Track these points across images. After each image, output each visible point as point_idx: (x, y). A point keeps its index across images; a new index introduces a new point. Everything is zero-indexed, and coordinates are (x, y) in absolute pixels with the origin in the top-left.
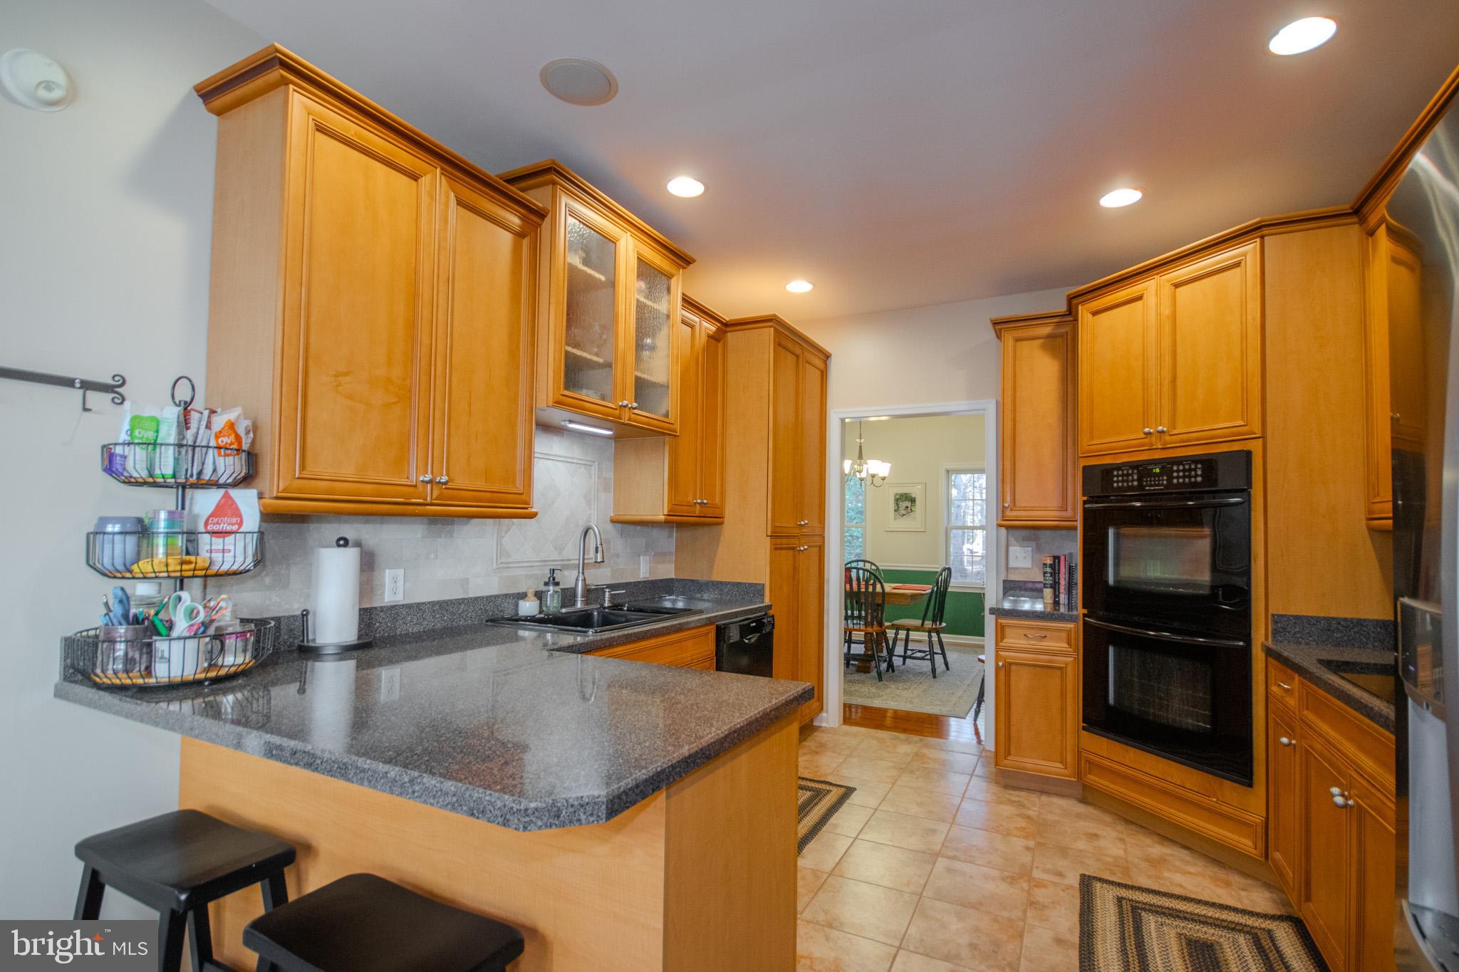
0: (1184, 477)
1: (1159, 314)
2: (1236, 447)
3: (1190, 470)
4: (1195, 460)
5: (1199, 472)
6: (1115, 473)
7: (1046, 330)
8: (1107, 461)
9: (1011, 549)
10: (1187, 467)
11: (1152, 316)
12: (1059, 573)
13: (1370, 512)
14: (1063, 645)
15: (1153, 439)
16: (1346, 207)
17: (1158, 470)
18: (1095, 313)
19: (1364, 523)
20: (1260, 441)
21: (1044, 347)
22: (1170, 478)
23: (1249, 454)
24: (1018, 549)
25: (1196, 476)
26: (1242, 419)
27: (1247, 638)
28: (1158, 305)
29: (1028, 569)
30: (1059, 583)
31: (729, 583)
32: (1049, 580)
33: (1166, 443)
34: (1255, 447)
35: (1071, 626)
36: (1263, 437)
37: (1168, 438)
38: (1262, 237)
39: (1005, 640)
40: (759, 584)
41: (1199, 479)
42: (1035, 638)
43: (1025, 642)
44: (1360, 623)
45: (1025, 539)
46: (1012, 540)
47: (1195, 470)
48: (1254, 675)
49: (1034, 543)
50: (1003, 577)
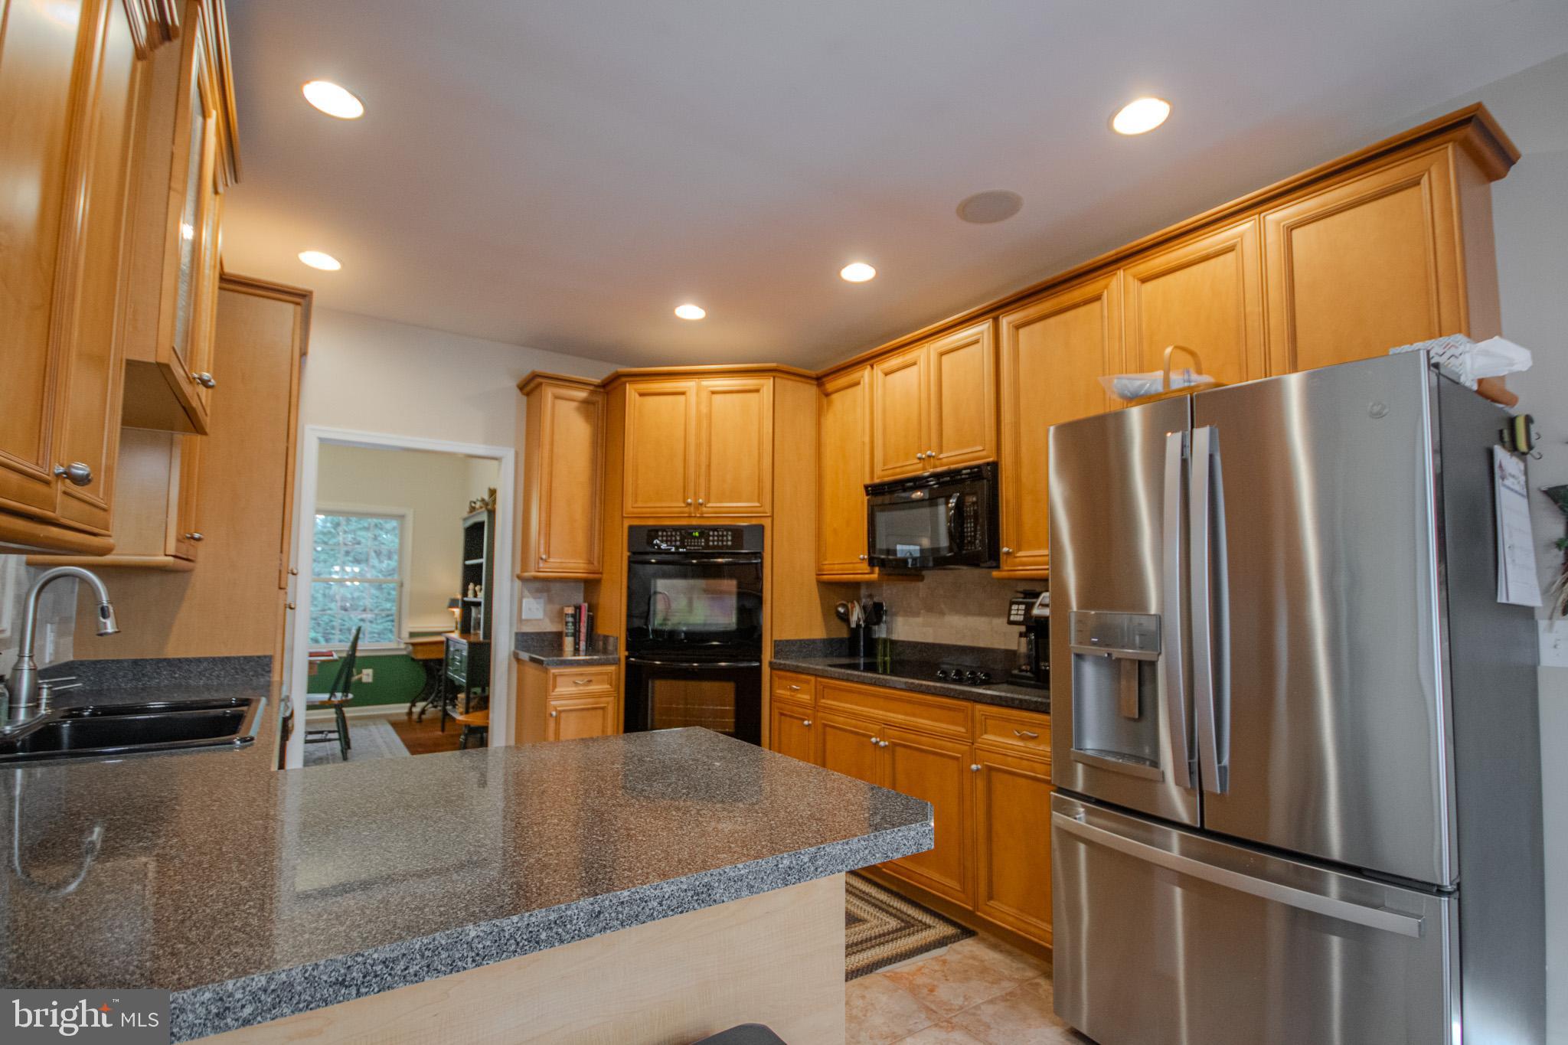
0: (718, 541)
1: (698, 411)
2: (754, 522)
3: (723, 536)
4: (727, 528)
5: (730, 538)
6: (660, 533)
7: (582, 394)
8: (651, 522)
9: (524, 601)
10: (720, 533)
11: (693, 412)
12: (580, 622)
13: (819, 570)
14: (606, 687)
15: (692, 509)
16: (813, 373)
17: (697, 534)
18: (642, 395)
19: (815, 576)
20: (770, 520)
21: (578, 409)
22: (707, 541)
23: (762, 527)
24: (531, 600)
25: (727, 541)
26: (759, 501)
27: (760, 660)
28: (698, 404)
29: (540, 620)
30: (579, 631)
31: (206, 659)
32: (571, 629)
33: (702, 513)
34: (767, 523)
35: (612, 668)
36: (772, 516)
37: (704, 509)
38: (774, 377)
39: (556, 690)
40: (265, 657)
41: (730, 543)
42: (584, 685)
43: (574, 689)
44: (813, 641)
45: (539, 591)
46: (526, 593)
47: (727, 536)
48: (763, 686)
49: (545, 594)
50: (515, 630)
